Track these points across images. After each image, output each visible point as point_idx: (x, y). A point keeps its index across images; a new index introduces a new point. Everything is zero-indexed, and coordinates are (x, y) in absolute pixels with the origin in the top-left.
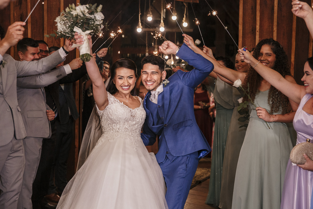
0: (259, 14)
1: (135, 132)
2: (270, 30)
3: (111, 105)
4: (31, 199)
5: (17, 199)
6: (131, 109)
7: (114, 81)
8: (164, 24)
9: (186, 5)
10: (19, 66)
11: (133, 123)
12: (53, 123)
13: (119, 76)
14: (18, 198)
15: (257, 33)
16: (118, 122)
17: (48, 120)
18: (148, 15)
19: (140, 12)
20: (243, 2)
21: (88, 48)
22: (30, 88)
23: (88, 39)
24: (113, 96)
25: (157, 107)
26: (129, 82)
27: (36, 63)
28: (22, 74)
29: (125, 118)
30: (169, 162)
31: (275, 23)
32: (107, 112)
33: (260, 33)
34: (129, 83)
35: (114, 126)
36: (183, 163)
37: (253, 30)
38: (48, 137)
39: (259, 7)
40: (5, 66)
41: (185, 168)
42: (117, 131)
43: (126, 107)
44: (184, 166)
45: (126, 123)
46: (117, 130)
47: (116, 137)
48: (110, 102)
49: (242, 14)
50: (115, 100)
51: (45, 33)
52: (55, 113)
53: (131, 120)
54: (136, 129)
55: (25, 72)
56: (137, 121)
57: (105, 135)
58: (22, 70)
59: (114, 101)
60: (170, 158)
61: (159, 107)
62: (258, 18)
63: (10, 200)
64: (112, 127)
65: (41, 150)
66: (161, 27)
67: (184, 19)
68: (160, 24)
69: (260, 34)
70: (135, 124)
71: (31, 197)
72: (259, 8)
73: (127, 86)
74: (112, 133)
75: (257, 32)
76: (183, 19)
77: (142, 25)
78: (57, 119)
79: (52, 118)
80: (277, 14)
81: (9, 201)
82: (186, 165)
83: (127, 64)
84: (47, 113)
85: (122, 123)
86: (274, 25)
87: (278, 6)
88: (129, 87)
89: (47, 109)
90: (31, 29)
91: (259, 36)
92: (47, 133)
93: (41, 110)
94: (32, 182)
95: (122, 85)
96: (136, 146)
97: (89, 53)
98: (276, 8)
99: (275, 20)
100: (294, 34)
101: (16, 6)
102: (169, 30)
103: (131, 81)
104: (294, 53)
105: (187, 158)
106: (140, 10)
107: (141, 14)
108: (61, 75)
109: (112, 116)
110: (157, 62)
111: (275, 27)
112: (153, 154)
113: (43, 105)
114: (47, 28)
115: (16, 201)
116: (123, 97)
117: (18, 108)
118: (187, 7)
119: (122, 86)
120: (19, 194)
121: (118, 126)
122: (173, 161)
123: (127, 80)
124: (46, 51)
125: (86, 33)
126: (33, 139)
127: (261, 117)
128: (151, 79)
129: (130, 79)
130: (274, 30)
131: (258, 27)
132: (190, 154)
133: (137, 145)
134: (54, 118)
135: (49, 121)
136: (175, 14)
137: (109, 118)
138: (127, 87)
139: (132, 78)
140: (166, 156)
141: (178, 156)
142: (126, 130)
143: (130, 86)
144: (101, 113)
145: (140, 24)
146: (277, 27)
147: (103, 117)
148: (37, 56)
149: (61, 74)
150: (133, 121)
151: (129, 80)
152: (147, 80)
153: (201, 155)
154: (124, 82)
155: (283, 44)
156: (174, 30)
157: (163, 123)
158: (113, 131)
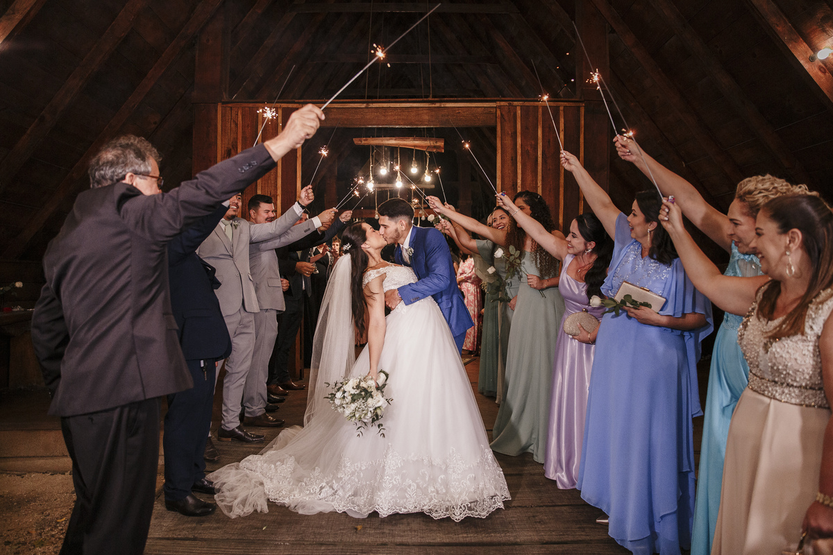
0: (521, 166)
2: (534, 185)
5: (244, 383)
8: (402, 179)
9: (429, 155)
12: (287, 293)
18: (381, 167)
19: (371, 163)
20: (501, 152)
31: (540, 178)
37: (513, 185)
39: (519, 158)
40: (238, 228)
49: (500, 166)
62: (519, 171)
66: (398, 181)
67: (426, 171)
68: (396, 178)
72: (521, 159)
77: (373, 180)
78: (291, 289)
79: (286, 288)
80: (541, 167)
86: (538, 179)
87: (542, 157)
98: (540, 160)
99: (539, 174)
100: (562, 190)
102: (407, 186)
107: (372, 165)
108: (309, 229)
111: (539, 182)
117: (250, 276)
118: (429, 157)
130: (538, 185)
131: (519, 181)
134: (288, 287)
135: (283, 291)
136: (415, 165)
145: (371, 178)
146: (542, 182)
148: (271, 215)
155: (549, 201)
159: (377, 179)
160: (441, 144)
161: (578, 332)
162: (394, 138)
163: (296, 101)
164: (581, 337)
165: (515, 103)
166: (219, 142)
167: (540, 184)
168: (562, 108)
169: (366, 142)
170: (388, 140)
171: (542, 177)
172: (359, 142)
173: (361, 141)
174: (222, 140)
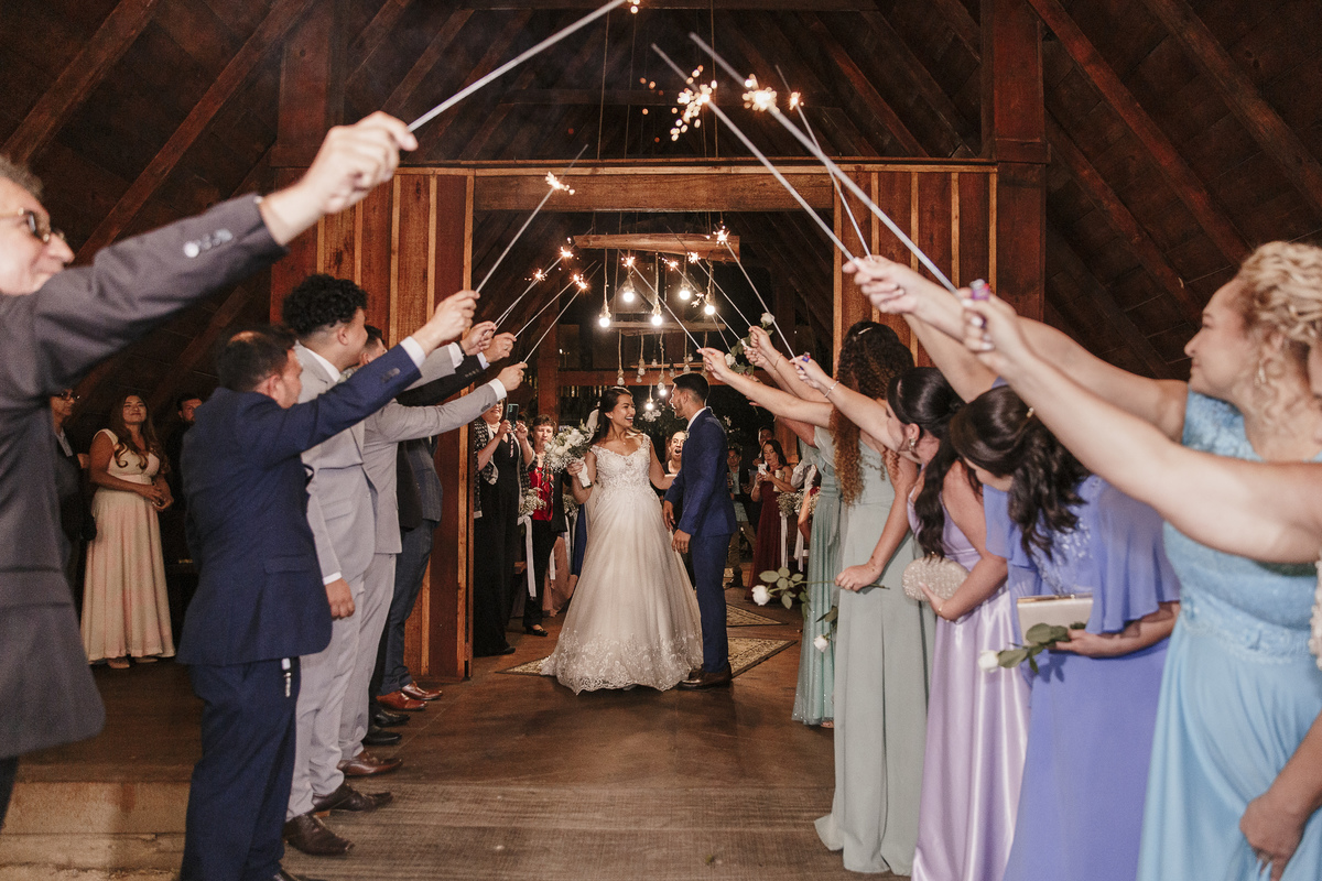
8: (661, 310)
9: (711, 267)
18: (625, 289)
19: (606, 282)
66: (655, 315)
67: (708, 297)
68: (652, 309)
76: (704, 299)
77: (610, 312)
102: (672, 325)
106: (606, 278)
107: (608, 286)
118: (713, 271)
136: (687, 285)
145: (607, 308)
160: (735, 246)
163: (463, 162)
165: (868, 167)
166: (321, 239)
168: (955, 176)
169: (597, 243)
170: (636, 239)
172: (585, 243)
173: (588, 241)
174: (326, 236)
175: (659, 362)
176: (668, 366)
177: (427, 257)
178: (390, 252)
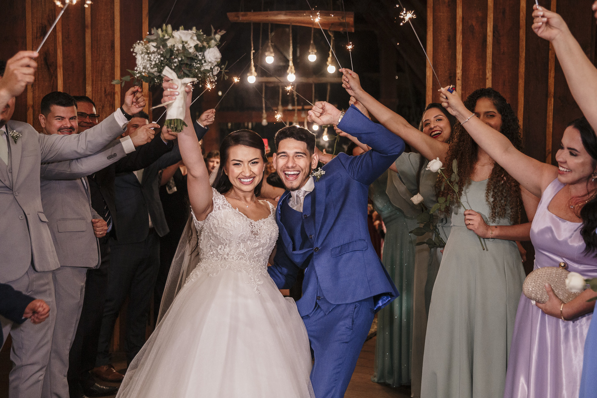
0: (461, 49)
1: (257, 260)
2: (481, 77)
3: (218, 211)
4: (66, 378)
5: (42, 378)
6: (252, 221)
7: (226, 170)
8: (295, 69)
9: (332, 36)
10: (45, 143)
11: (255, 244)
12: (104, 242)
13: (234, 160)
14: (43, 376)
15: (457, 81)
16: (228, 242)
17: (94, 236)
18: (267, 54)
19: (252, 48)
20: (433, 28)
21: (181, 109)
22: (61, 180)
23: (186, 92)
24: (222, 197)
25: (302, 218)
26: (252, 170)
27: (75, 138)
28: (50, 157)
29: (239, 235)
30: (322, 314)
31: (489, 65)
32: (210, 224)
33: (462, 82)
34: (252, 173)
35: (220, 249)
36: (347, 317)
37: (450, 77)
38: (97, 266)
39: (460, 37)
40: (19, 142)
41: (351, 325)
42: (225, 258)
43: (242, 216)
44: (348, 322)
45: (241, 244)
46: (225, 256)
47: (222, 269)
48: (215, 207)
49: (432, 50)
50: (225, 203)
51: (87, 85)
52: (108, 224)
53: (250, 240)
54: (258, 256)
55: (55, 153)
56: (262, 241)
57: (202, 265)
58: (50, 151)
59: (222, 205)
60: (324, 306)
61: (306, 218)
62: (459, 57)
63: (29, 378)
64: (217, 251)
65: (84, 290)
66: (290, 73)
67: (329, 59)
68: (288, 69)
69: (462, 84)
70: (258, 247)
71: (66, 374)
72: (461, 39)
73: (249, 177)
74: (216, 260)
75: (459, 80)
76: (327, 61)
77: (256, 71)
78: (112, 234)
79: (102, 232)
80: (491, 49)
81: (27, 380)
82: (353, 321)
83: (247, 139)
84: (94, 225)
85: (234, 245)
86: (487, 68)
87: (494, 36)
88: (252, 179)
89: (94, 217)
90: (63, 78)
91: (461, 87)
92: (94, 260)
93: (83, 219)
94: (68, 347)
95: (240, 177)
96: (258, 285)
97: (182, 118)
98: (490, 39)
99: (488, 60)
101: (37, 38)
102: (303, 80)
103: (256, 169)
104: (522, 117)
105: (355, 308)
106: (252, 45)
107: (254, 51)
109: (217, 231)
110: (304, 137)
111: (489, 72)
112: (292, 299)
113: (86, 210)
114: (91, 76)
115: (39, 381)
116: (240, 199)
117: (43, 215)
118: (333, 38)
119: (240, 179)
120: (45, 369)
121: (227, 250)
122: (330, 312)
123: (248, 166)
124: (92, 116)
125: (183, 82)
126: (69, 269)
127: (471, 227)
128: (294, 166)
129: (254, 165)
130: (487, 77)
131: (459, 72)
132: (360, 302)
133: (259, 283)
134: (106, 232)
135: (96, 237)
136: (314, 50)
137: (213, 234)
138: (248, 180)
139: (257, 163)
140: (316, 303)
141: (340, 303)
142: (240, 257)
143: (254, 177)
144: (200, 226)
145: (253, 69)
146: (492, 71)
147: (202, 232)
149: (115, 154)
150: (256, 241)
151: (251, 167)
152: (288, 167)
153: (380, 304)
154: (244, 170)
156: (312, 80)
157: (312, 246)
158: (217, 258)
159: (263, 71)
160: (350, 19)
161: (545, 297)
162: (284, 12)
164: (549, 306)
166: (29, 16)
167: (489, 74)
169: (245, 18)
170: (275, 15)
171: (493, 64)
172: (236, 18)
173: (238, 17)
174: (32, 14)
175: (293, 105)
176: (300, 107)
177: (113, 31)
178: (84, 27)
